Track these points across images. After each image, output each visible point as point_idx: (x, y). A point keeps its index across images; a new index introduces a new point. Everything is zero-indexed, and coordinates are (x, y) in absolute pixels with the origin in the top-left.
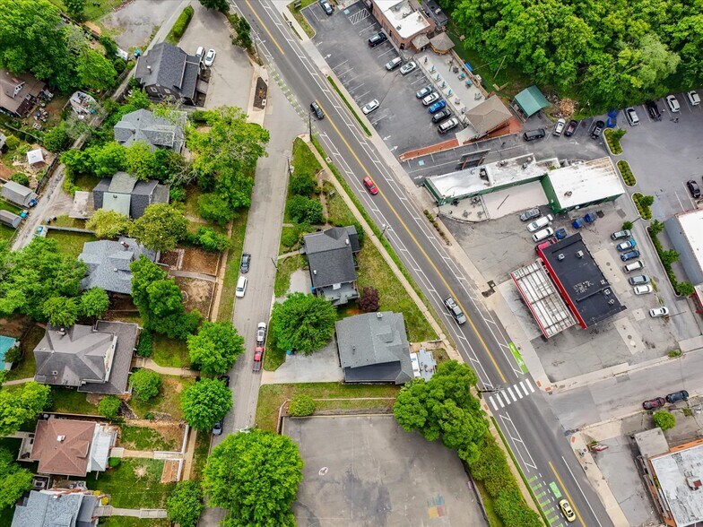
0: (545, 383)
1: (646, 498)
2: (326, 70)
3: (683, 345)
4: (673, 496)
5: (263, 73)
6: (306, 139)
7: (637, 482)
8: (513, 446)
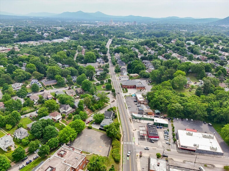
0: (137, 144)
1: (148, 168)
2: (125, 102)
3: (171, 150)
4: (152, 165)
5: (115, 100)
6: (116, 107)
7: (147, 165)
8: (124, 146)
